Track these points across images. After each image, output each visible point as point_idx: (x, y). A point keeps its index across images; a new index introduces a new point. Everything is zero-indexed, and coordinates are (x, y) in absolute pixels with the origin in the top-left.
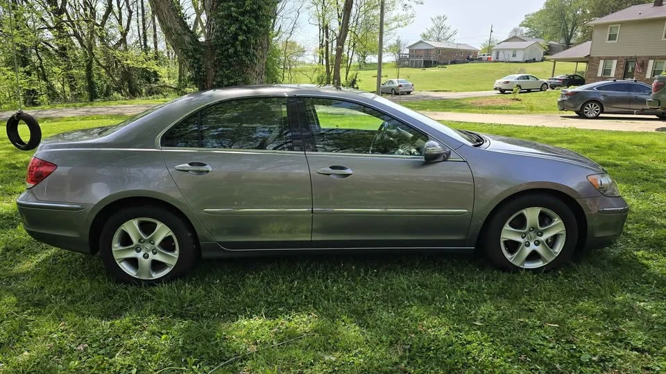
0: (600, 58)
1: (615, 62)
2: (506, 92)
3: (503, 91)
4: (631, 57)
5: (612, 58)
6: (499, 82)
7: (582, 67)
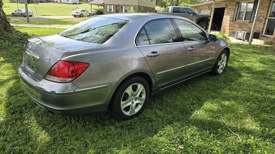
0: (107, 5)
1: (112, 6)
2: (77, 16)
3: (75, 16)
4: (117, 5)
5: (111, 5)
6: (74, 12)
7: (101, 8)
